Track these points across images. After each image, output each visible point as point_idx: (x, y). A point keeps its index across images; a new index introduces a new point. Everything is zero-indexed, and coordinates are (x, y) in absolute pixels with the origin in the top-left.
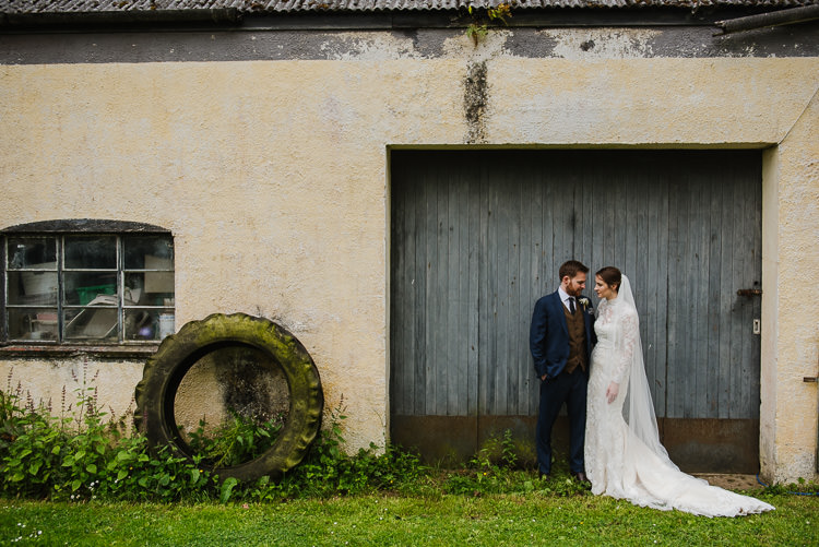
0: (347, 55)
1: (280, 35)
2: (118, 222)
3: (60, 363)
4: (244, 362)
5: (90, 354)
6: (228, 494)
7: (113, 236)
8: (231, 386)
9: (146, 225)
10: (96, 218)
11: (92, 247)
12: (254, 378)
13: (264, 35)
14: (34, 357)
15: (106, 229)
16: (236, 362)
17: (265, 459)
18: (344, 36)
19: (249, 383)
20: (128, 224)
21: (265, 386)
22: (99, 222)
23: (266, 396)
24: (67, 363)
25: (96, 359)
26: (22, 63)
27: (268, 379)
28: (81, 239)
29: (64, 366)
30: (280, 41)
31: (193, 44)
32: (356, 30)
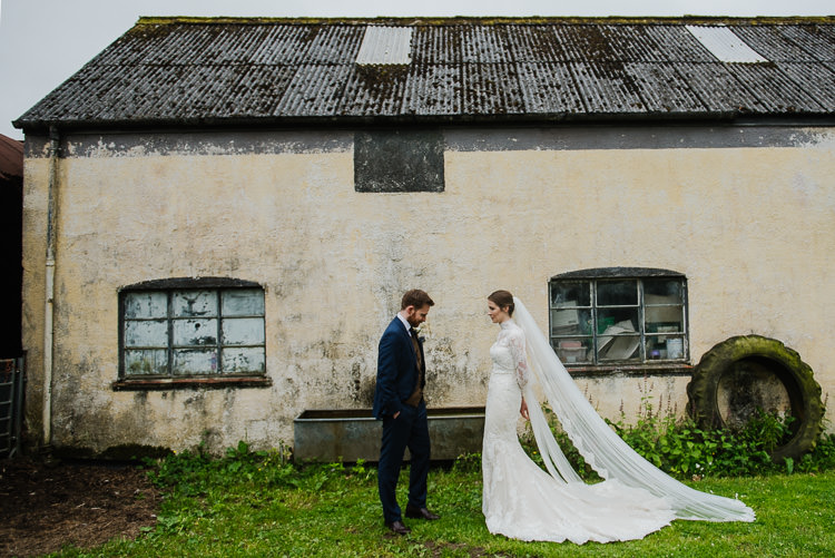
0: (808, 144)
1: (761, 129)
2: (643, 269)
3: (600, 380)
4: (743, 373)
5: (624, 371)
6: (791, 469)
7: (634, 280)
8: (733, 392)
9: (666, 271)
10: (627, 266)
11: (619, 289)
12: (750, 384)
13: (749, 129)
14: (579, 376)
15: (635, 274)
16: (737, 373)
17: (797, 442)
18: (806, 130)
19: (747, 389)
20: (652, 270)
21: (758, 390)
22: (629, 269)
23: (760, 398)
24: (606, 380)
25: (630, 375)
26: (567, 149)
27: (760, 385)
28: (610, 282)
29: (604, 382)
30: (761, 134)
31: (697, 135)
32: (814, 127)
